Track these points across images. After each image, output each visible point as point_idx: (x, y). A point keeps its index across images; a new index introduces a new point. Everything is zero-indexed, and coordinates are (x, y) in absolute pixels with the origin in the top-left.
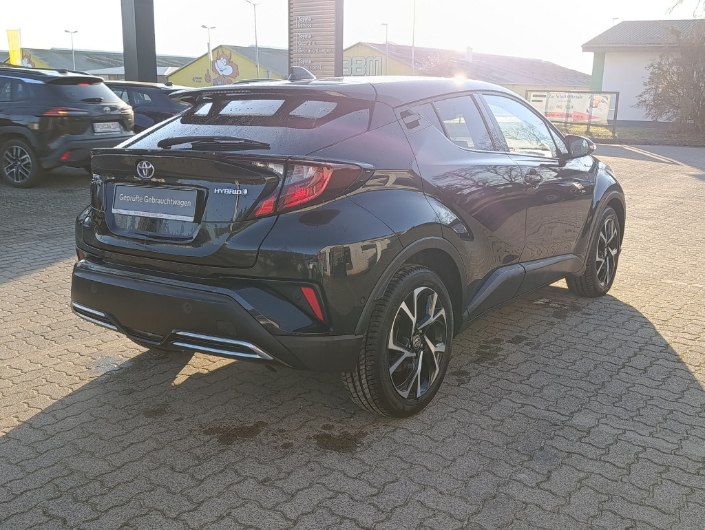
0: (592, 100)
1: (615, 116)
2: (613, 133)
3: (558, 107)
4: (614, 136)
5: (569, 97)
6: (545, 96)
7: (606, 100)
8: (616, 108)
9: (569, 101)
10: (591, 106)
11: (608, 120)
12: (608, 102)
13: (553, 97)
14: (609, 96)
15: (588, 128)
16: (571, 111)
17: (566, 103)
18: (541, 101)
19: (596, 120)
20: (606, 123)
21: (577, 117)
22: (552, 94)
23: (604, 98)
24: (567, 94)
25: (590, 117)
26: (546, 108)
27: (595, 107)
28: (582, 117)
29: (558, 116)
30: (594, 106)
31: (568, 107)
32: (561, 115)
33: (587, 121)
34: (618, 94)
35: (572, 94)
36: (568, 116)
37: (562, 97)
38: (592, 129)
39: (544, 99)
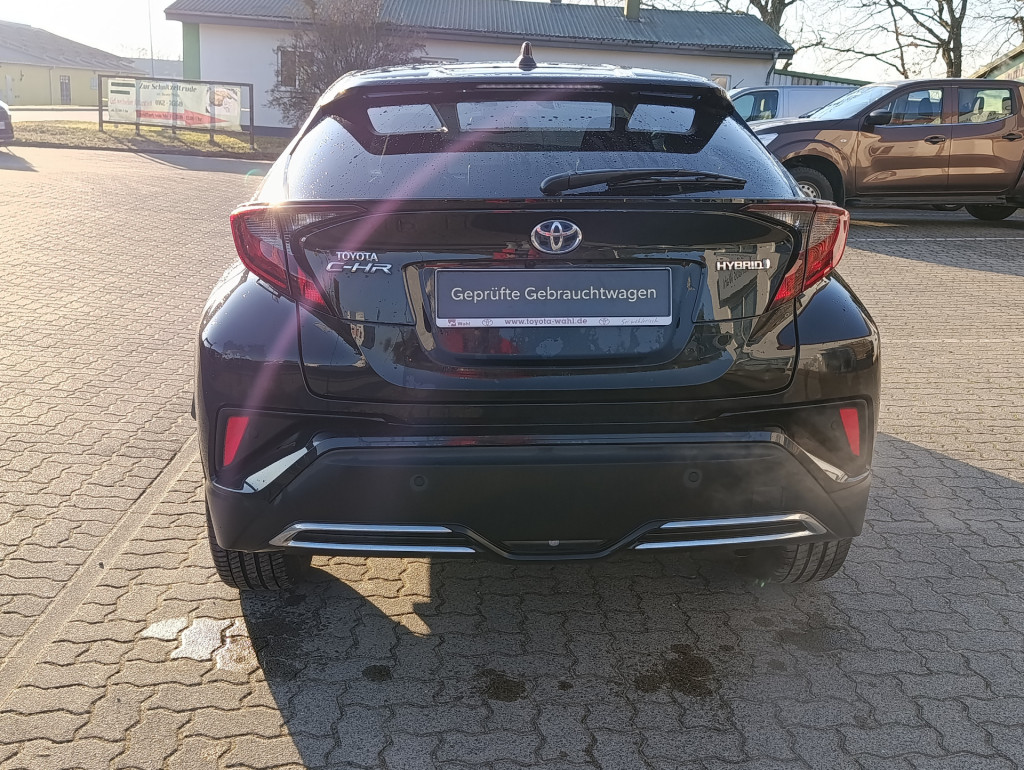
0: (213, 94)
1: (252, 120)
2: (252, 144)
3: (159, 103)
4: (254, 149)
5: (174, 88)
6: (132, 85)
7: (234, 96)
8: (251, 107)
9: (175, 95)
10: (212, 103)
11: (242, 126)
12: (238, 98)
13: (147, 87)
14: (237, 89)
15: (212, 137)
16: (180, 110)
17: (171, 98)
18: (128, 93)
19: (223, 124)
20: (239, 129)
21: (192, 118)
22: (145, 83)
23: (231, 93)
24: (170, 84)
25: (213, 120)
26: (138, 102)
27: (219, 105)
28: (200, 120)
29: (160, 116)
30: (216, 103)
31: (174, 104)
32: (165, 116)
33: (208, 125)
34: (251, 87)
35: (179, 84)
36: (176, 116)
37: (163, 88)
38: (218, 138)
39: (133, 90)
